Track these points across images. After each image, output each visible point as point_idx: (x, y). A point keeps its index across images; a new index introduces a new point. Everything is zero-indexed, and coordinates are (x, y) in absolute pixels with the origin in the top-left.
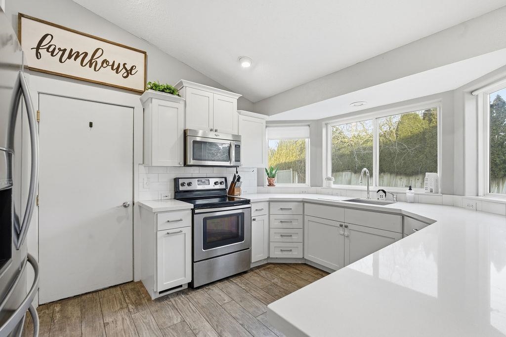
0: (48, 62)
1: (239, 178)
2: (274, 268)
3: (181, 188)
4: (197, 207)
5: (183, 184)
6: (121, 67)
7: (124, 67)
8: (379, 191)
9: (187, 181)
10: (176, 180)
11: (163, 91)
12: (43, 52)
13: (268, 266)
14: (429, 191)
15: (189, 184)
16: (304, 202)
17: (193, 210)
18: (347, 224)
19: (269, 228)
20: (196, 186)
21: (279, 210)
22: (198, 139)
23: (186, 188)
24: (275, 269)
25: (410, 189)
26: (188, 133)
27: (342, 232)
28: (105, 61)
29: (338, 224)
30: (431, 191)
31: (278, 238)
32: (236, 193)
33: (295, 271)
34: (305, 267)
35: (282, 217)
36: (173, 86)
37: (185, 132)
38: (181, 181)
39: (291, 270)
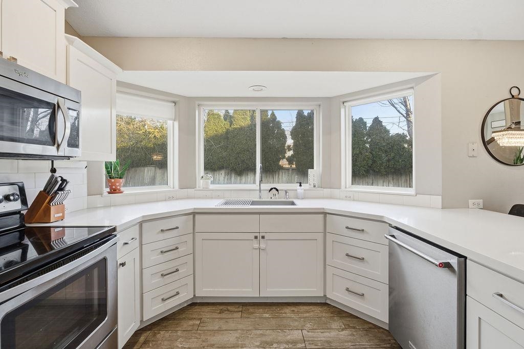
2: (155, 335)
8: (271, 189)
13: (142, 339)
14: (312, 186)
16: (194, 214)
18: (263, 234)
19: (141, 270)
21: (158, 233)
24: (158, 336)
25: (300, 186)
27: (256, 246)
29: (252, 236)
30: (315, 186)
31: (158, 280)
33: (191, 323)
34: (197, 309)
35: (164, 245)
39: (186, 325)
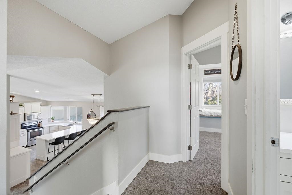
1: (41, 122)
4: (28, 130)
5: (24, 125)
10: (22, 124)
15: (26, 125)
16: (58, 126)
17: (27, 131)
20: (28, 125)
21: (52, 128)
22: (28, 115)
26: (26, 114)
32: (40, 125)
37: (25, 114)
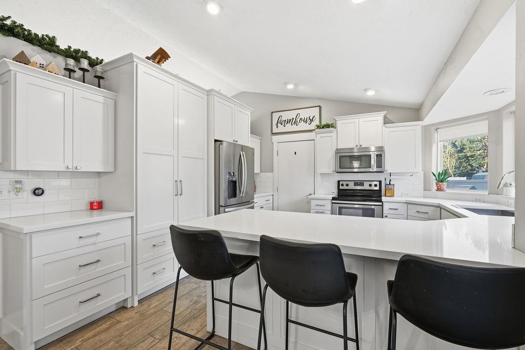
0: (281, 129)
3: (341, 187)
5: (343, 185)
6: (308, 119)
7: (310, 119)
9: (345, 183)
10: (339, 182)
11: (323, 128)
12: (279, 125)
15: (347, 185)
16: (440, 207)
17: (331, 201)
20: (353, 187)
21: (415, 212)
23: (345, 187)
28: (301, 119)
32: (388, 194)
36: (330, 123)
38: (341, 183)
